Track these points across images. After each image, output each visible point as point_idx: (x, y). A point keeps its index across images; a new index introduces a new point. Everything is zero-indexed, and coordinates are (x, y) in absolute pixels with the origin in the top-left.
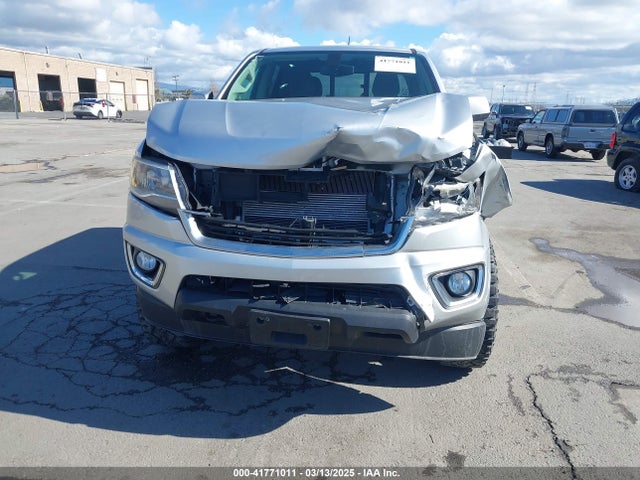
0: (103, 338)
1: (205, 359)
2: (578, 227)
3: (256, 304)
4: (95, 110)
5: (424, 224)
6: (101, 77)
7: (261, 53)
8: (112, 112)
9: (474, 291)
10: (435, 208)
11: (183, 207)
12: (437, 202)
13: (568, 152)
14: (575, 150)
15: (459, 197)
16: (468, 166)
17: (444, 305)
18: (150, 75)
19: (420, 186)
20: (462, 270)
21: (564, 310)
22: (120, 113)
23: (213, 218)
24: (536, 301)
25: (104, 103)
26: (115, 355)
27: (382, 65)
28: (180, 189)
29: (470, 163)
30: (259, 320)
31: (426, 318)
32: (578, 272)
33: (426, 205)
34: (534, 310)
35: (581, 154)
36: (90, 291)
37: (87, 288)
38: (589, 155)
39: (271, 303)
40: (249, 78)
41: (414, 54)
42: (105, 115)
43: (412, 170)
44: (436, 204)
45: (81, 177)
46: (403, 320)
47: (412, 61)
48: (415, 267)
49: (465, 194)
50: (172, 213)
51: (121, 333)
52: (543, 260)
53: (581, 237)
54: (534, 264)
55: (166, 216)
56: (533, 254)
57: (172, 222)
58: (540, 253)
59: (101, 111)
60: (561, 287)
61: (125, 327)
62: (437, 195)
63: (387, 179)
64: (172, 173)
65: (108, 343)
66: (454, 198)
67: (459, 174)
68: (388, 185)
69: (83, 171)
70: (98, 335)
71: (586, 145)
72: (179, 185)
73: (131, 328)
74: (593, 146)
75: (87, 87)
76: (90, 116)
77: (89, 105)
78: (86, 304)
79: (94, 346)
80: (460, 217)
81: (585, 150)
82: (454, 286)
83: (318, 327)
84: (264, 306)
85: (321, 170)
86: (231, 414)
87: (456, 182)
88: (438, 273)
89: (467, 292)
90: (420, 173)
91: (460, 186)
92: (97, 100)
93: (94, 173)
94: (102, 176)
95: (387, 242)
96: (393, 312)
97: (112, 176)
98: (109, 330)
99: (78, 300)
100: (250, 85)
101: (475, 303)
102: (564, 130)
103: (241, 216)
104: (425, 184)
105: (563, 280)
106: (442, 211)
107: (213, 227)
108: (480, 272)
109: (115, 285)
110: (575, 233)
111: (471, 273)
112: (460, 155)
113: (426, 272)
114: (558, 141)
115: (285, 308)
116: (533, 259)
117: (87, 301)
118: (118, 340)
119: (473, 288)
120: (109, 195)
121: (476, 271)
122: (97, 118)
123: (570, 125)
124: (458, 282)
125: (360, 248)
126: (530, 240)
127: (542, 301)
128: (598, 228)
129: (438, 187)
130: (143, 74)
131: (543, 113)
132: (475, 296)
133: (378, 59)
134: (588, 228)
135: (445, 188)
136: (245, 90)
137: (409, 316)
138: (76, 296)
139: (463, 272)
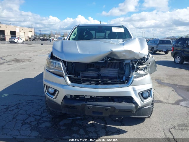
0: (26, 121)
1: (62, 128)
2: (168, 75)
4: (16, 41)
5: (135, 77)
6: (17, 30)
7: (78, 26)
8: (21, 41)
9: (150, 97)
10: (138, 73)
11: (64, 74)
12: (138, 71)
13: (158, 52)
14: (160, 52)
15: (144, 69)
16: (147, 60)
17: (143, 102)
18: (33, 30)
19: (134, 66)
20: (146, 91)
21: (173, 104)
22: (24, 41)
23: (74, 77)
24: (163, 101)
25: (18, 38)
26: (31, 128)
27: (114, 30)
28: (63, 68)
29: (147, 59)
30: (89, 108)
31: (138, 105)
32: (172, 90)
33: (136, 72)
34: (163, 104)
35: (162, 53)
36: (19, 103)
37: (18, 102)
38: (164, 53)
40: (75, 34)
41: (122, 26)
42: (19, 42)
43: (131, 62)
44: (138, 72)
45: (13, 63)
46: (132, 107)
47: (123, 29)
48: (134, 90)
49: (146, 68)
50: (61, 76)
51: (32, 119)
52: (161, 87)
53: (170, 79)
54: (159, 88)
55: (59, 77)
56: (158, 85)
57: (62, 79)
58: (160, 85)
59: (18, 41)
60: (169, 96)
61: (33, 116)
62: (138, 69)
63: (123, 64)
64: (61, 64)
65: (28, 123)
66: (142, 69)
67: (144, 63)
68: (124, 66)
69: (13, 60)
70: (23, 120)
71: (163, 50)
72: (63, 67)
73: (35, 117)
74: (165, 50)
75: (13, 34)
76: (14, 43)
77: (14, 39)
78: (18, 108)
79: (23, 125)
80: (145, 75)
81: (163, 51)
82: (144, 96)
83: (107, 110)
84: (90, 104)
85: (104, 61)
87: (143, 65)
88: (141, 92)
89: (148, 97)
90: (134, 63)
91: (144, 66)
92: (17, 37)
93: (17, 61)
94: (20, 62)
95: (125, 83)
96: (129, 104)
97: (23, 62)
98: (28, 118)
99: (15, 107)
100: (75, 35)
101: (150, 100)
102: (157, 46)
103: (80, 75)
104: (136, 66)
105: (169, 93)
106: (140, 73)
107: (73, 80)
108: (151, 91)
109: (28, 101)
110: (168, 77)
111: (149, 91)
112: (145, 57)
113: (138, 92)
114: (155, 49)
116: (158, 86)
117: (19, 107)
118: (31, 122)
119: (149, 96)
120: (23, 68)
121: (150, 91)
122: (16, 43)
123: (159, 44)
124: (145, 94)
125: (118, 85)
126: (155, 80)
127: (165, 101)
128: (173, 76)
129: (139, 67)
130: (30, 30)
131: (150, 41)
132: (150, 98)
133: (113, 28)
134: (171, 76)
135: (141, 67)
136: (74, 37)
137: (134, 105)
138: (15, 105)
139: (147, 91)
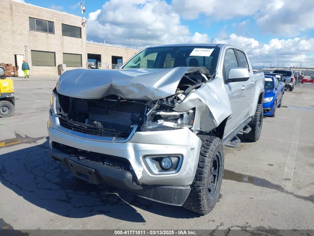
3: (71, 158)
11: (56, 113)
12: (162, 120)
21: (299, 197)
24: (286, 188)
27: (195, 53)
30: (72, 166)
33: (153, 121)
34: (278, 193)
39: (75, 158)
47: (212, 50)
48: (136, 151)
66: (176, 119)
67: (173, 107)
72: (56, 104)
83: (90, 172)
84: (72, 159)
86: (75, 207)
87: (174, 111)
103: (88, 119)
107: (64, 122)
115: (79, 162)
119: (175, 167)
121: (179, 158)
127: (290, 189)
132: (174, 171)
133: (195, 50)
